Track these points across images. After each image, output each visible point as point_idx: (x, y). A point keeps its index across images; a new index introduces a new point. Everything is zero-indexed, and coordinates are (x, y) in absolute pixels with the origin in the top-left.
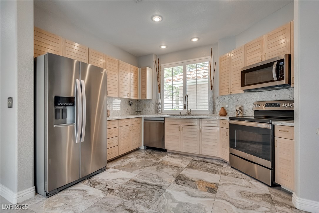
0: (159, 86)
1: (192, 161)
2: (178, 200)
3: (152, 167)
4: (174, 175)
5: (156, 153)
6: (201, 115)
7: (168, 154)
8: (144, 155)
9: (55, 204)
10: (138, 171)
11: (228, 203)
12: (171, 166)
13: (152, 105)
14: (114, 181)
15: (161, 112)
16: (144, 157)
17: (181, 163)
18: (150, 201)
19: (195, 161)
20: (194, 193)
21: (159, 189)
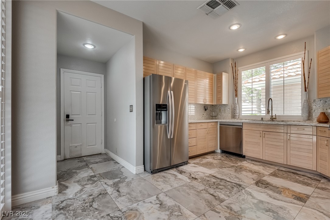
0: (235, 90)
1: (277, 170)
2: (259, 198)
3: (230, 169)
4: (255, 179)
5: (233, 158)
6: (291, 121)
7: (247, 160)
8: (220, 158)
9: (158, 178)
10: (216, 170)
11: (322, 214)
12: (251, 171)
13: (228, 110)
14: (196, 173)
15: (239, 117)
16: (220, 159)
17: (262, 170)
18: (230, 193)
19: (280, 171)
20: (276, 197)
21: (239, 187)
